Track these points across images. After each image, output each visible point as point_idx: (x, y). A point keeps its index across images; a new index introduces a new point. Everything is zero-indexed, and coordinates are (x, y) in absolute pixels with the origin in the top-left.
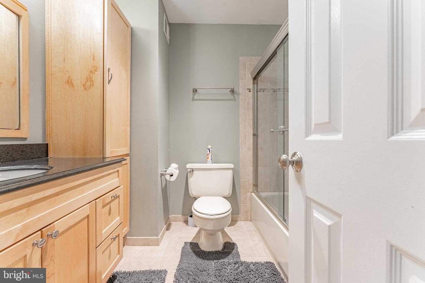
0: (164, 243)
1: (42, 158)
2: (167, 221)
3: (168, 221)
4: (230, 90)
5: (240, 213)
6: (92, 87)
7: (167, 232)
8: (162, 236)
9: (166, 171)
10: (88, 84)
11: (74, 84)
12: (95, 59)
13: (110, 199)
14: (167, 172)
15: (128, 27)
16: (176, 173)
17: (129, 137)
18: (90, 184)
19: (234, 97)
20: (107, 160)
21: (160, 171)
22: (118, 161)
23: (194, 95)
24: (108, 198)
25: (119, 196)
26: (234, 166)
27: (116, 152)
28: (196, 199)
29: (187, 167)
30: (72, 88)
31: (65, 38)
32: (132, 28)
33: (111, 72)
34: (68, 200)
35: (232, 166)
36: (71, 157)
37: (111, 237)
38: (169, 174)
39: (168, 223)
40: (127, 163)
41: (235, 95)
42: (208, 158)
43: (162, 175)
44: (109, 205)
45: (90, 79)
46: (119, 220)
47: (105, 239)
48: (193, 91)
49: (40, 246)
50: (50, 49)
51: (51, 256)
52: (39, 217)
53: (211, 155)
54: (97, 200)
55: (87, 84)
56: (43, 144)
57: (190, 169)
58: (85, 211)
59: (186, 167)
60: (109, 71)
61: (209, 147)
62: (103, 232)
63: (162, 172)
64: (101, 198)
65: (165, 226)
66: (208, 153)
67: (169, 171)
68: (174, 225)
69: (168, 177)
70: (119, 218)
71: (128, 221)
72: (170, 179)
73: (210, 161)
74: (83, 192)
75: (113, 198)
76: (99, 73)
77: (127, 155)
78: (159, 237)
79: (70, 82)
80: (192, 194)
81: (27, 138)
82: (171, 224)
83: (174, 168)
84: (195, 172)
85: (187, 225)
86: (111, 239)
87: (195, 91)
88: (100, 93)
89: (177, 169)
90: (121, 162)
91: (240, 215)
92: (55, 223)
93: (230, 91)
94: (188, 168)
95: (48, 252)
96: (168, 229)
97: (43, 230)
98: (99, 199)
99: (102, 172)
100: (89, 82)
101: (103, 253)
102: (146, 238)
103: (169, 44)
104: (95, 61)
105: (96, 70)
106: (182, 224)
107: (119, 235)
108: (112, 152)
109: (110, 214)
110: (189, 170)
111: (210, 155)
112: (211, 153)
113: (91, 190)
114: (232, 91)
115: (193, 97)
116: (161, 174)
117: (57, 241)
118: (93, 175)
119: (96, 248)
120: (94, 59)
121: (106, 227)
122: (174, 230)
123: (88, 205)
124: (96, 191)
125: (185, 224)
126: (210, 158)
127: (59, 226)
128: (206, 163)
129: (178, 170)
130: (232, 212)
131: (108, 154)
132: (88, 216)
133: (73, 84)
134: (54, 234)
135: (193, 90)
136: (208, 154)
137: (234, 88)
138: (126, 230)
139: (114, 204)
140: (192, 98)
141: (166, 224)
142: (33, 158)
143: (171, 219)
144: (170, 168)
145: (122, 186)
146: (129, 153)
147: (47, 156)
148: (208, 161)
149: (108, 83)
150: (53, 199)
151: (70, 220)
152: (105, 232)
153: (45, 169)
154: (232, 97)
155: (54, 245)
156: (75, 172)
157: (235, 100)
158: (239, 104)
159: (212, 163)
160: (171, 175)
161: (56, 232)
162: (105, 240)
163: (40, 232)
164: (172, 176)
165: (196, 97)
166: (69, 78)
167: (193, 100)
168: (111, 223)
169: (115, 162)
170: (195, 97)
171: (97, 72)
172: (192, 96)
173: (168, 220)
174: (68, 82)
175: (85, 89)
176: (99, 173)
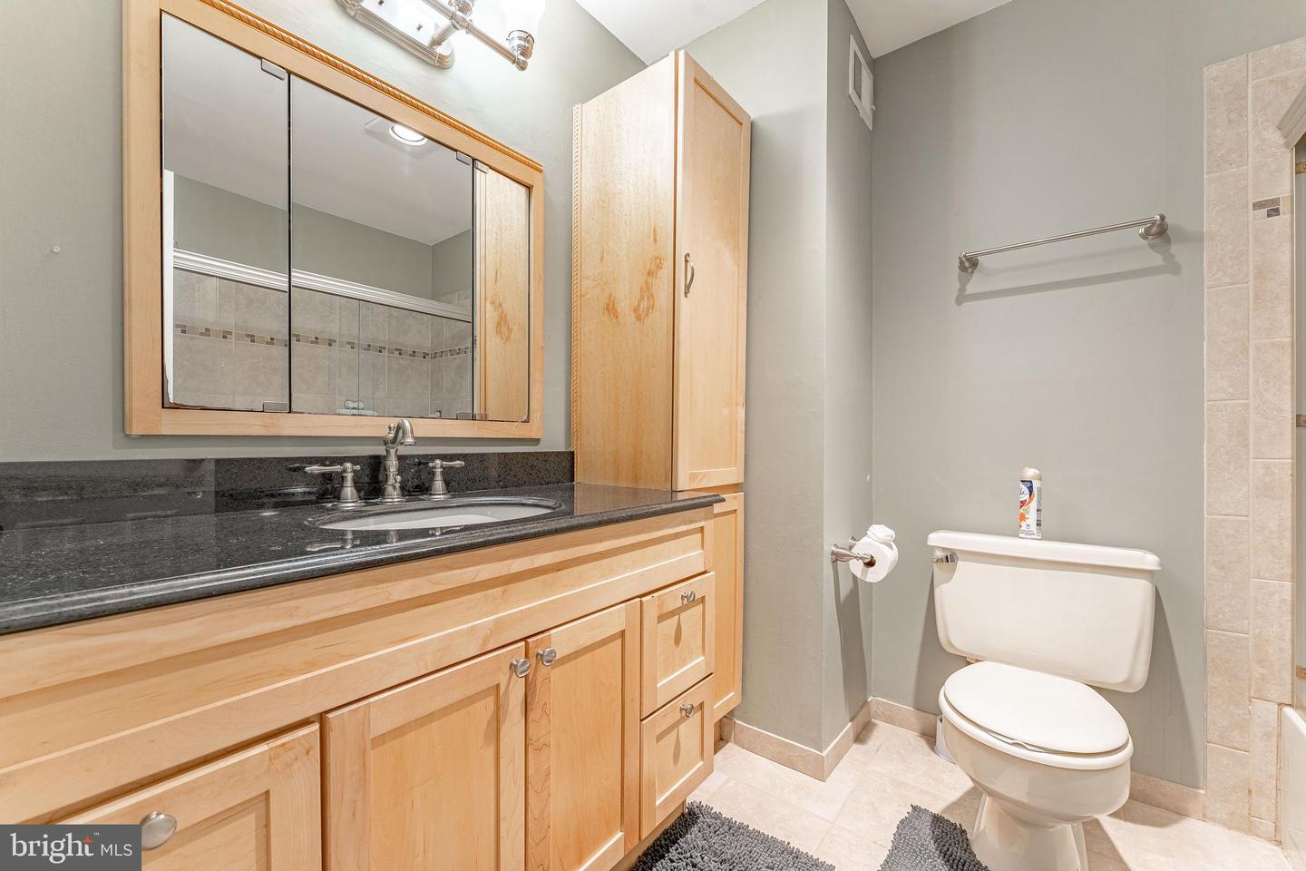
0: (843, 777)
1: (563, 482)
2: (858, 712)
3: (861, 714)
4: (1142, 230)
5: (1201, 784)
6: (650, 310)
7: (855, 746)
8: (838, 756)
9: (851, 548)
10: (644, 304)
11: (619, 309)
12: (658, 238)
13: (679, 603)
14: (855, 551)
15: (741, 124)
16: (887, 557)
17: (741, 437)
18: (628, 554)
19: (1169, 258)
20: (680, 496)
21: (831, 541)
22: (705, 502)
23: (963, 284)
24: (673, 599)
25: (703, 598)
26: (1161, 564)
27: (704, 476)
28: (966, 661)
29: (930, 543)
30: (614, 321)
31: (603, 207)
32: (752, 124)
33: (691, 264)
34: (580, 586)
35: (1150, 561)
36: (612, 484)
37: (679, 702)
38: (862, 558)
39: (861, 718)
40: (736, 510)
41: (1174, 249)
42: (1023, 517)
43: (837, 558)
44: (676, 618)
45: (647, 292)
46: (704, 666)
47: (665, 705)
48: (963, 268)
49: (521, 673)
50: (579, 240)
51: (543, 703)
52: (522, 611)
53: (1039, 502)
54: (644, 599)
55: (642, 306)
56: (565, 452)
57: (943, 549)
58: (615, 621)
59: (926, 540)
60: (686, 261)
61: (1030, 473)
62: (658, 685)
63: (837, 547)
64: (656, 595)
65: (850, 724)
66: (1026, 497)
67: (863, 548)
68: (882, 730)
69: (857, 567)
70: (702, 658)
71: (739, 676)
72: (864, 573)
73: (1034, 528)
74: (612, 572)
75: (685, 601)
76: (666, 273)
77: (736, 487)
78: (824, 754)
79: (611, 309)
80: (949, 642)
81: (539, 440)
82: (875, 725)
83: (879, 541)
84: (961, 565)
85: (933, 749)
86: (681, 709)
87: (967, 264)
88: (667, 321)
89: (893, 544)
90: (710, 504)
91: (1202, 792)
92: (552, 632)
93: (1145, 236)
94: (933, 548)
95: (538, 691)
96: (861, 736)
97: (529, 640)
98: (649, 597)
99: (659, 529)
100: (646, 299)
101: (659, 738)
102: (785, 743)
103: (871, 128)
104: (658, 243)
105: (659, 267)
106: (912, 737)
107: (701, 705)
108: (693, 477)
109: (677, 640)
110: (939, 554)
111: (1033, 506)
112: (1035, 500)
113: (632, 570)
114: (1159, 232)
115: (962, 289)
116: (833, 553)
117: (556, 674)
118: (637, 533)
119: (641, 720)
120: (655, 240)
121: (666, 673)
122: (880, 747)
123: (623, 605)
124: (642, 574)
125: (923, 743)
126: (1032, 516)
127: (561, 642)
128: (1015, 534)
129: (894, 546)
130: (1133, 759)
131: (683, 482)
132: (623, 632)
133: (617, 311)
134: (548, 655)
135: (961, 263)
136: (1023, 503)
137: (1163, 218)
138: (729, 699)
139: (690, 618)
140: (955, 294)
141: (852, 720)
142: (548, 483)
143: (873, 708)
144: (865, 540)
145: (713, 573)
146: (742, 480)
147: (572, 479)
148: (1024, 528)
149: (686, 293)
150: (549, 577)
151: (581, 633)
152: (663, 685)
153: (548, 507)
154: (1157, 259)
155: (550, 681)
156: (593, 520)
157: (1173, 267)
158: (1203, 284)
159: (1043, 538)
160: (867, 561)
161: (551, 652)
162: (663, 706)
163: (523, 643)
164: (871, 564)
165: (975, 284)
166: (610, 296)
167: (962, 298)
168: (683, 666)
169: (692, 505)
170: (968, 286)
171: (661, 271)
172: (958, 286)
173: (862, 707)
174: (607, 309)
175: (639, 318)
176: (650, 530)
